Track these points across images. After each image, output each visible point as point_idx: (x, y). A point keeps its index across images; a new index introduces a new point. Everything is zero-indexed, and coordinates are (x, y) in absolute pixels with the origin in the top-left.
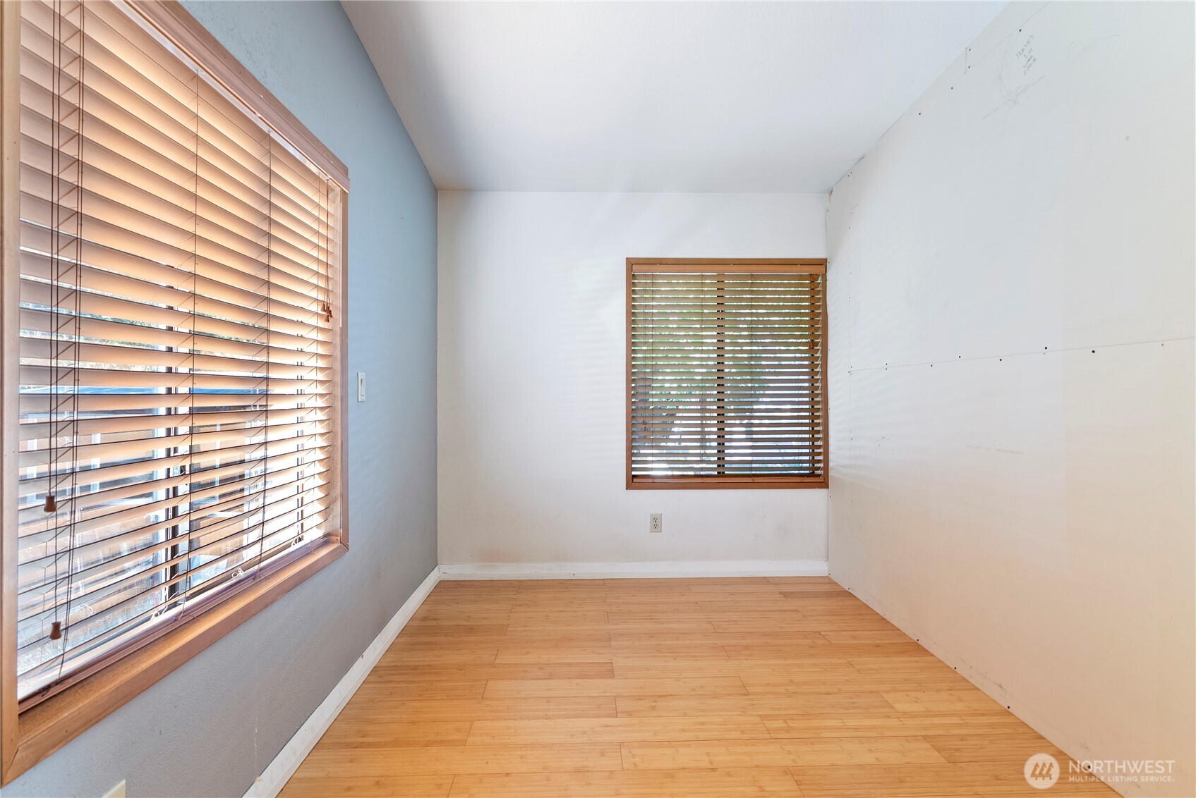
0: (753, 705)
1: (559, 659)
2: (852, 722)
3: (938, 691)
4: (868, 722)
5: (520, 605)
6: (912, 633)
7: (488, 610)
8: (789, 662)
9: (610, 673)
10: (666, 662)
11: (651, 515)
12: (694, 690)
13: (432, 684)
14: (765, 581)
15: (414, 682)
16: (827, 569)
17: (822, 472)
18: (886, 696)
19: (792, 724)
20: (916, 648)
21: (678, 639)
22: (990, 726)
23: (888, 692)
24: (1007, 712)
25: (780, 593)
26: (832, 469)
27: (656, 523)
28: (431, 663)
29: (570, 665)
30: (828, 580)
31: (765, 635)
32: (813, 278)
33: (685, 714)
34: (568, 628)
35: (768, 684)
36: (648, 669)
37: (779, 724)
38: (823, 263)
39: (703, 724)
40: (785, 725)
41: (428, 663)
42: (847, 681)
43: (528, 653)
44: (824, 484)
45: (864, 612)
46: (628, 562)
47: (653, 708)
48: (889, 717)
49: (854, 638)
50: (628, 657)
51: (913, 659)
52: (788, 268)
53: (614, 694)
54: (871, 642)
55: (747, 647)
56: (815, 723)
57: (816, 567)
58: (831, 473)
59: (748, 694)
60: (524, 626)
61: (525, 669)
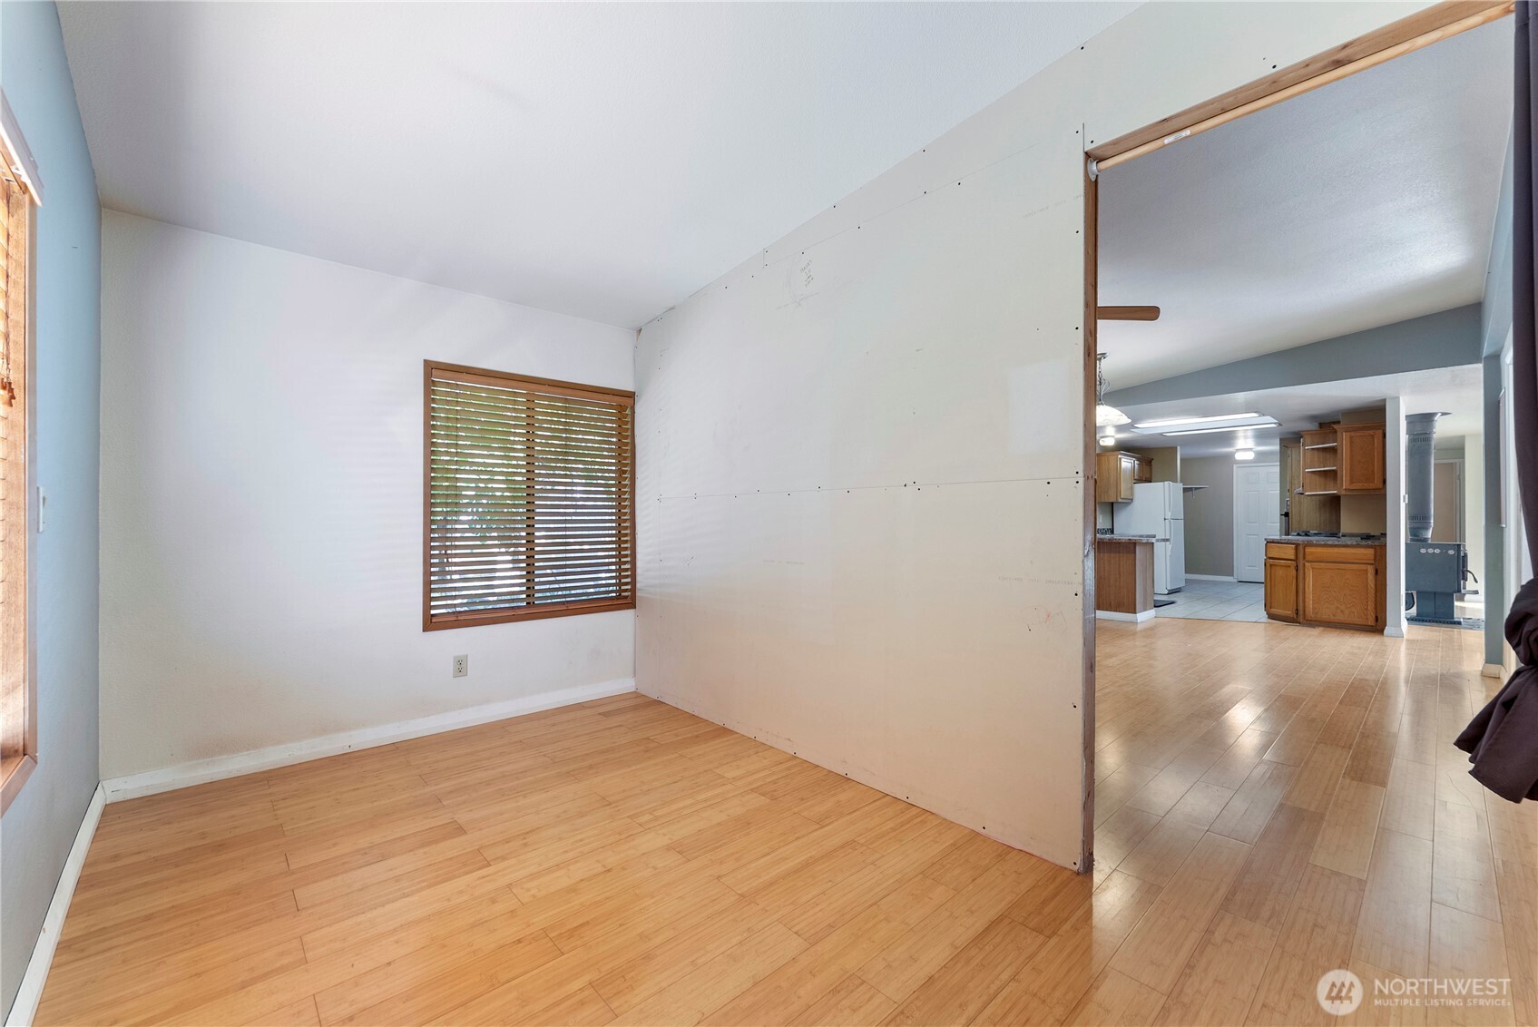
0: (619, 810)
1: (384, 837)
2: (702, 796)
3: (749, 756)
4: (710, 794)
5: (284, 799)
6: (718, 721)
7: (233, 816)
8: (634, 768)
9: (460, 830)
10: (517, 802)
11: (455, 658)
12: (558, 817)
13: (198, 925)
14: (580, 706)
15: (161, 933)
16: (634, 684)
17: (629, 593)
18: (717, 771)
19: (656, 814)
20: (723, 731)
21: (517, 779)
22: (788, 769)
23: (717, 767)
24: (794, 757)
25: (600, 714)
26: (640, 590)
27: (460, 666)
28: (174, 904)
29: (402, 838)
30: (636, 695)
31: (602, 752)
32: (621, 408)
33: (560, 839)
34: (375, 804)
35: (624, 791)
36: (502, 814)
37: (647, 817)
38: (631, 396)
39: (581, 840)
40: (651, 816)
41: (170, 905)
42: (685, 769)
43: (335, 845)
44: (631, 604)
45: (675, 714)
46: (425, 716)
47: (525, 845)
48: (724, 785)
49: (677, 735)
50: (471, 811)
51: (725, 739)
52: (600, 396)
53: (477, 847)
54: (690, 735)
55: (591, 767)
56: (674, 807)
57: (625, 685)
58: (638, 594)
59: (610, 804)
60: (309, 819)
61: (344, 861)
